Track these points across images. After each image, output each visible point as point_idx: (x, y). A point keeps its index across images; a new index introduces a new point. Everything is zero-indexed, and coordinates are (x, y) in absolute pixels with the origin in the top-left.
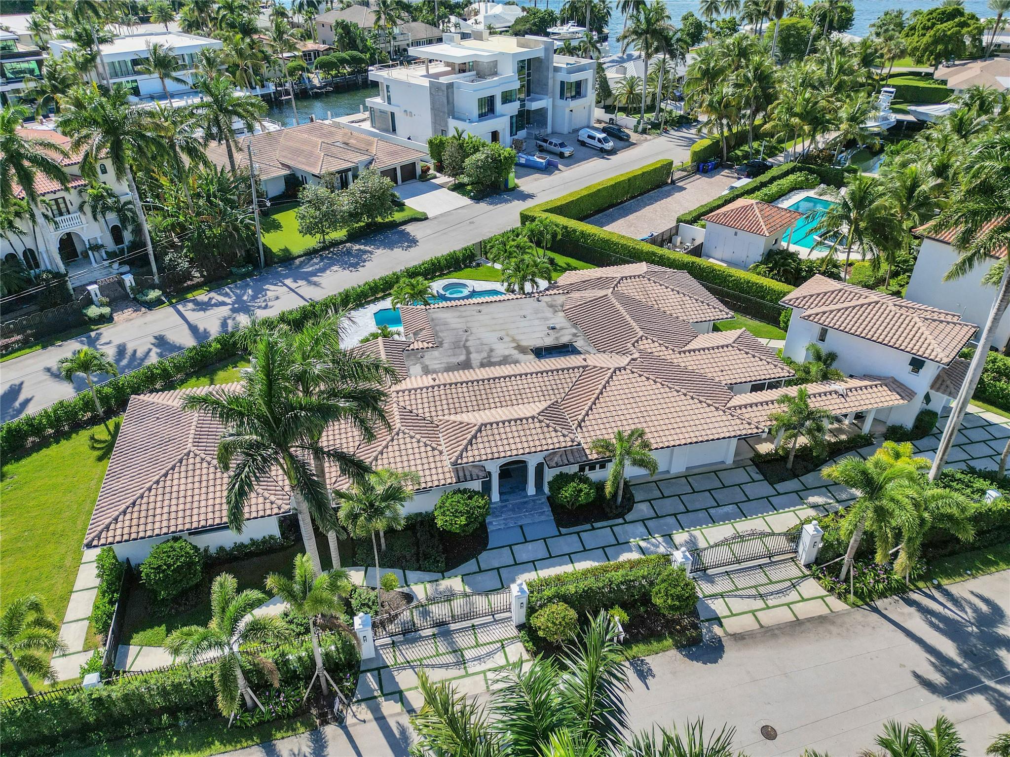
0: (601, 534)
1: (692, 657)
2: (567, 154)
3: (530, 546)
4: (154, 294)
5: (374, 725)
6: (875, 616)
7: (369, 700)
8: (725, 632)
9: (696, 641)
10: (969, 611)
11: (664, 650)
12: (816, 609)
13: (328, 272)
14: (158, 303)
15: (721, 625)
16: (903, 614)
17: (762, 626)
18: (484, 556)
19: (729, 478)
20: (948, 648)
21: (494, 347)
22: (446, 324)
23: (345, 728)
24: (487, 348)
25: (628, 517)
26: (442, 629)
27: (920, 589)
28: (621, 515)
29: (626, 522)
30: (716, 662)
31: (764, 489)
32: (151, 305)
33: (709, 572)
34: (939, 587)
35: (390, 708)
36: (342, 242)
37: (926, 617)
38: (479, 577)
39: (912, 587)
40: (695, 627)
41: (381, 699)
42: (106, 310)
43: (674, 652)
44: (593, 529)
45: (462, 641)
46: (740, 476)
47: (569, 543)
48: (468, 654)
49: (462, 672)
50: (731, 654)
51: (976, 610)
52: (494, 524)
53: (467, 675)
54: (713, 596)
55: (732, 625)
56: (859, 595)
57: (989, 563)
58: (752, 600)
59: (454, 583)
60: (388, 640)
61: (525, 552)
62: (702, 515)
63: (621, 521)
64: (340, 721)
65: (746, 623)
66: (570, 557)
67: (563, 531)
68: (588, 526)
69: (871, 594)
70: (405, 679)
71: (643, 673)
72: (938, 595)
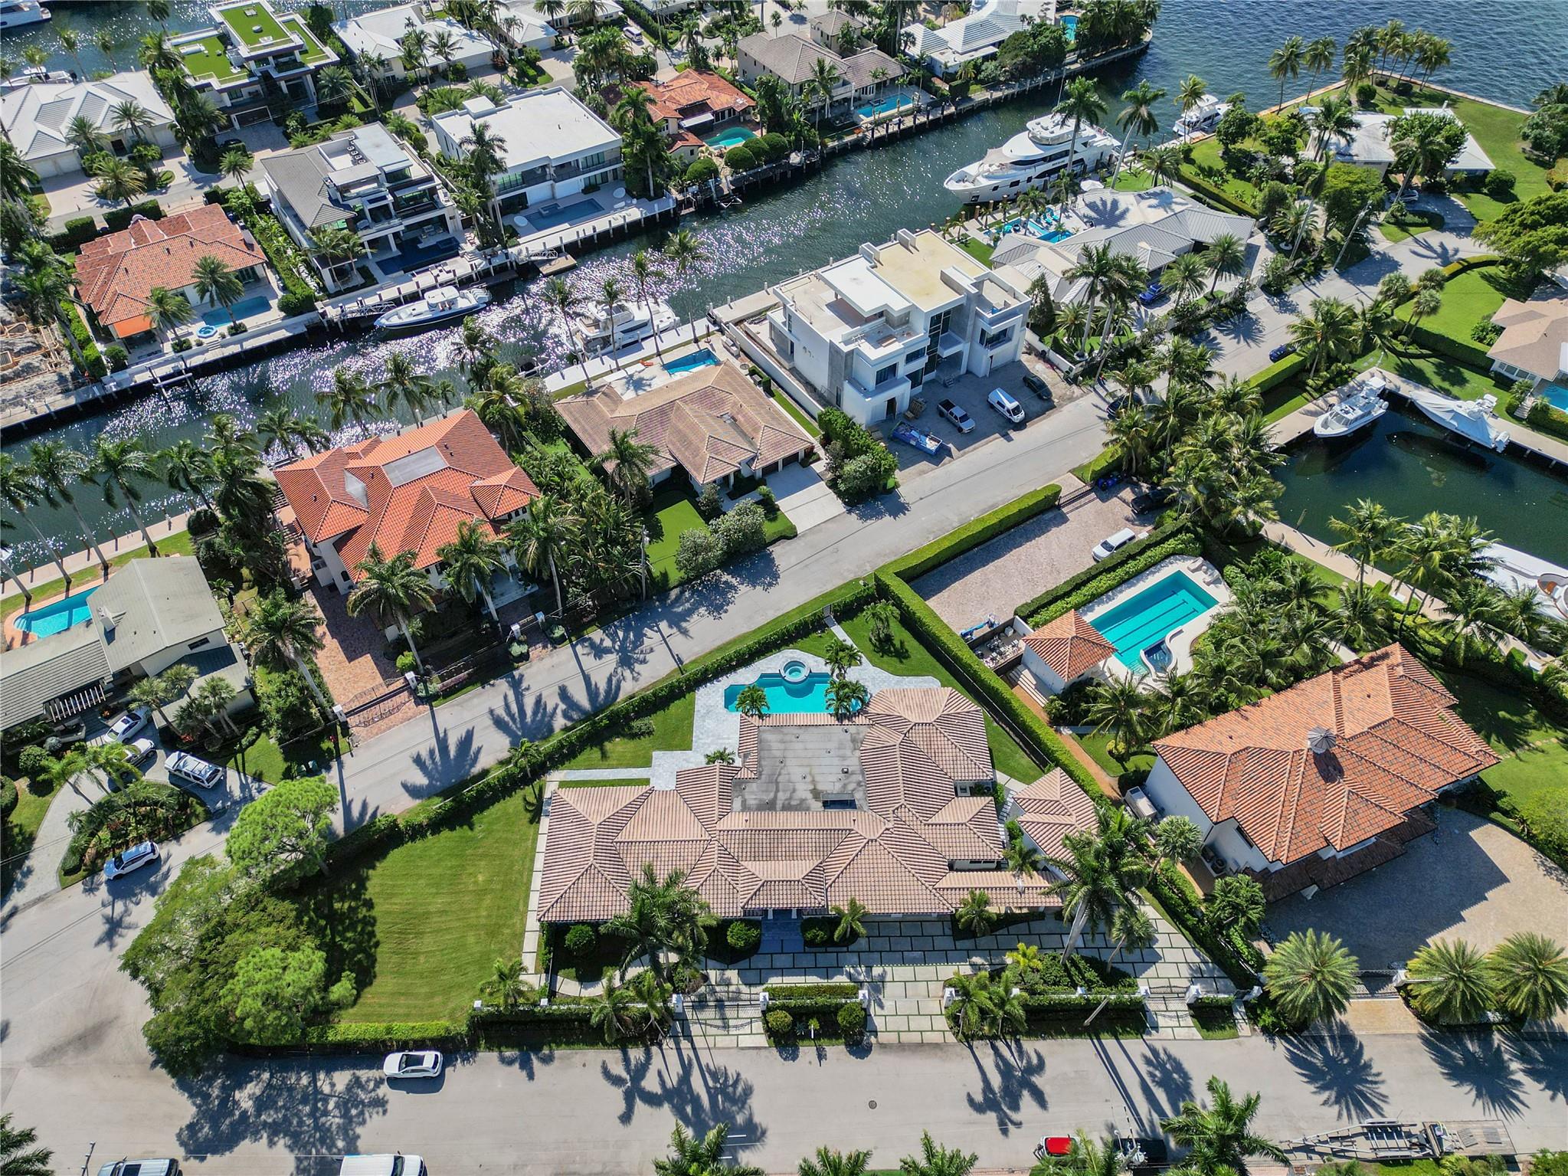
0: (830, 958)
1: (851, 1053)
2: (966, 430)
3: (783, 957)
4: (559, 631)
5: (676, 1052)
6: (969, 1051)
7: (675, 1037)
8: (878, 1042)
9: (858, 1043)
10: (1025, 1061)
11: (837, 1045)
12: (936, 1038)
13: (695, 616)
14: (561, 640)
15: (876, 1036)
16: (985, 1054)
17: (899, 1042)
18: (754, 958)
19: (929, 929)
20: (996, 1081)
21: (797, 788)
22: (770, 749)
23: (661, 1051)
24: (791, 784)
25: (851, 948)
26: (720, 1005)
27: (1005, 1040)
28: (847, 946)
29: (848, 952)
30: (863, 1059)
31: (947, 943)
32: (557, 642)
34: (1017, 1042)
35: (685, 1044)
37: (996, 1059)
38: (748, 973)
39: (1001, 1037)
40: (862, 1034)
41: (681, 1038)
42: (524, 649)
43: (843, 1047)
44: (827, 952)
45: (730, 1013)
46: (937, 929)
47: (807, 960)
48: (732, 1023)
49: (725, 1033)
50: (874, 1056)
51: (1029, 1062)
52: (765, 935)
53: (728, 1035)
54: (879, 1017)
55: (883, 1037)
56: (966, 1037)
57: (1060, 1033)
59: (732, 975)
60: (690, 1004)
61: (782, 960)
62: (898, 955)
63: (845, 950)
64: (660, 1045)
65: (892, 1038)
66: (805, 971)
67: (806, 950)
68: (823, 950)
69: (973, 1037)
70: (695, 1029)
71: (821, 1056)
72: (1013, 1046)
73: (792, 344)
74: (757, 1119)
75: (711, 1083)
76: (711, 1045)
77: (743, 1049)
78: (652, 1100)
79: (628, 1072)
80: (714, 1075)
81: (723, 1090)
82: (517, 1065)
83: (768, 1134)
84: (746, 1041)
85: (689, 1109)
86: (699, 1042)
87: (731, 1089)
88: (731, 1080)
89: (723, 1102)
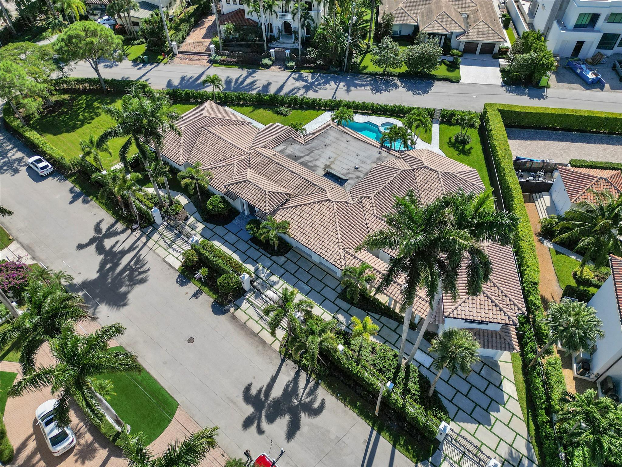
0: (257, 253)
1: (213, 306)
3: (233, 236)
5: (136, 238)
6: (280, 362)
7: (144, 233)
8: (233, 313)
9: (222, 305)
10: (309, 399)
11: (211, 296)
12: (269, 339)
13: (363, 88)
15: (236, 310)
16: (288, 372)
17: (245, 323)
18: (220, 227)
19: (328, 280)
20: (277, 392)
21: (321, 159)
22: (326, 138)
23: (132, 233)
24: (317, 157)
25: (273, 258)
26: (179, 235)
27: (310, 376)
28: (272, 254)
29: (269, 258)
30: (215, 313)
31: (332, 295)
33: (262, 295)
34: (317, 385)
35: (144, 239)
37: (292, 382)
38: (208, 231)
39: (309, 372)
40: (229, 302)
41: (145, 236)
42: (270, 63)
43: (212, 300)
44: (258, 250)
45: (179, 241)
46: (334, 284)
47: (243, 246)
48: (174, 246)
49: (166, 248)
50: (222, 318)
51: (312, 402)
52: (236, 221)
53: (166, 250)
54: (249, 301)
55: (239, 313)
56: (286, 353)
57: (352, 405)
58: (257, 315)
59: (200, 226)
60: (167, 224)
61: (231, 238)
62: (295, 280)
63: (269, 256)
64: (133, 231)
65: (244, 318)
66: (236, 250)
67: (249, 242)
68: (257, 248)
69: (290, 357)
70: (156, 236)
71: (196, 295)
72: (312, 384)
74: (130, 296)
75: (132, 263)
76: (153, 249)
77: (165, 261)
78: (100, 249)
79: (106, 231)
80: (138, 261)
81: (132, 271)
82: (73, 195)
83: (126, 307)
84: (171, 260)
85: (108, 266)
86: (150, 243)
87: (136, 273)
88: (141, 270)
89: (126, 275)
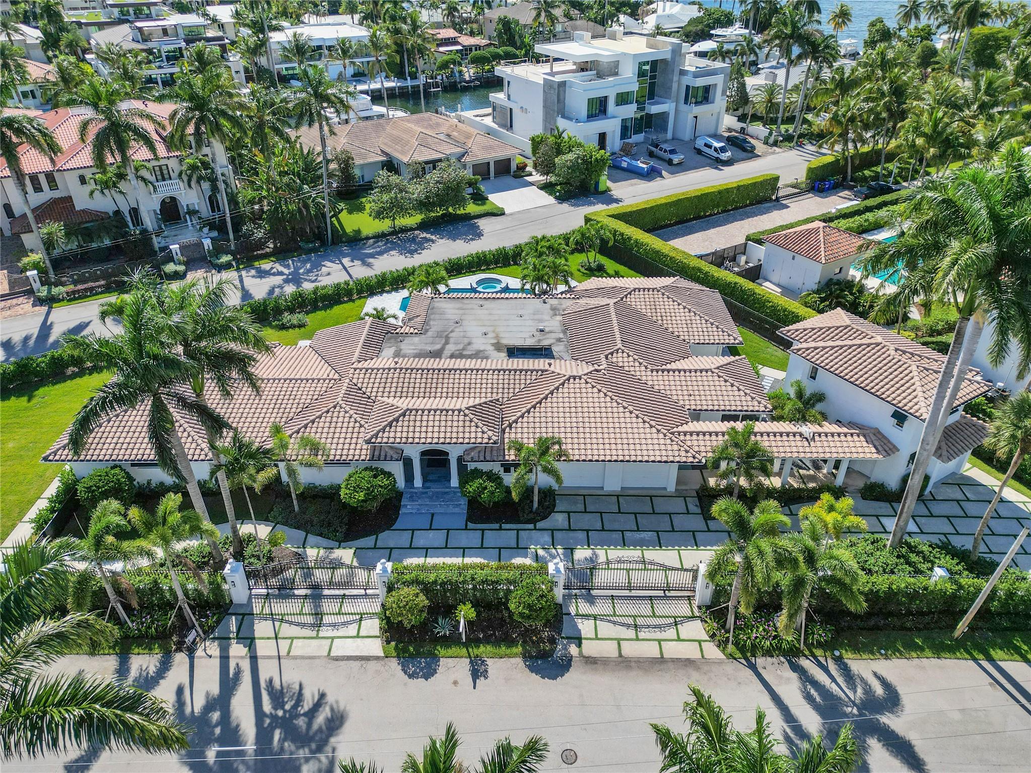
0: (507, 536)
1: (533, 669)
2: (676, 161)
3: (431, 534)
4: (225, 259)
5: (216, 662)
6: (749, 672)
7: (224, 642)
8: (581, 653)
9: (545, 655)
10: (860, 691)
11: (509, 656)
12: (689, 651)
13: (385, 255)
14: (227, 266)
15: (579, 645)
16: (781, 677)
17: (620, 655)
18: (384, 535)
19: (663, 505)
21: (474, 341)
22: (443, 313)
23: (192, 658)
24: (466, 341)
25: (540, 525)
26: (316, 593)
27: (815, 657)
28: (534, 521)
29: (535, 529)
30: (555, 678)
31: (695, 522)
32: (221, 268)
33: (594, 592)
34: (839, 660)
35: (237, 650)
36: (412, 229)
37: (805, 688)
38: (370, 553)
39: (807, 653)
40: (552, 641)
41: (234, 641)
43: (519, 661)
44: (501, 529)
45: (327, 606)
46: (678, 505)
47: (471, 538)
48: (327, 619)
49: (314, 634)
50: (574, 675)
51: (868, 690)
52: (408, 507)
53: (317, 637)
54: (586, 616)
55: (590, 648)
56: (742, 649)
57: (912, 647)
58: (624, 629)
59: (346, 555)
60: (264, 591)
62: (617, 536)
63: (531, 526)
64: (191, 651)
65: (608, 650)
66: (464, 551)
67: (470, 525)
68: (497, 526)
69: (754, 649)
70: (262, 628)
71: (478, 672)
72: (832, 667)
73: (511, 110)
75: (267, 707)
76: (283, 653)
77: (337, 659)
80: (277, 697)
81: (287, 724)
84: (344, 648)
86: (264, 648)
88: (307, 705)
89: (282, 741)
